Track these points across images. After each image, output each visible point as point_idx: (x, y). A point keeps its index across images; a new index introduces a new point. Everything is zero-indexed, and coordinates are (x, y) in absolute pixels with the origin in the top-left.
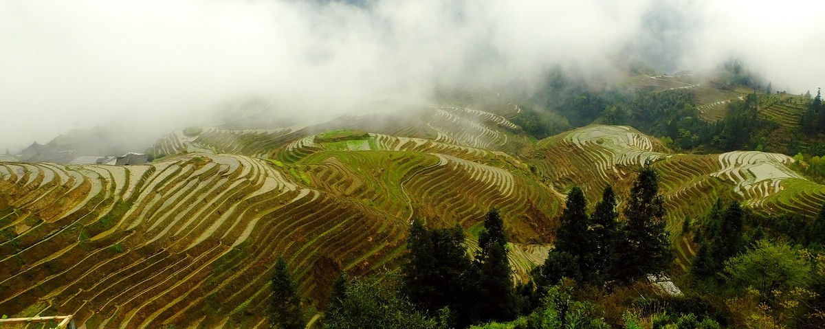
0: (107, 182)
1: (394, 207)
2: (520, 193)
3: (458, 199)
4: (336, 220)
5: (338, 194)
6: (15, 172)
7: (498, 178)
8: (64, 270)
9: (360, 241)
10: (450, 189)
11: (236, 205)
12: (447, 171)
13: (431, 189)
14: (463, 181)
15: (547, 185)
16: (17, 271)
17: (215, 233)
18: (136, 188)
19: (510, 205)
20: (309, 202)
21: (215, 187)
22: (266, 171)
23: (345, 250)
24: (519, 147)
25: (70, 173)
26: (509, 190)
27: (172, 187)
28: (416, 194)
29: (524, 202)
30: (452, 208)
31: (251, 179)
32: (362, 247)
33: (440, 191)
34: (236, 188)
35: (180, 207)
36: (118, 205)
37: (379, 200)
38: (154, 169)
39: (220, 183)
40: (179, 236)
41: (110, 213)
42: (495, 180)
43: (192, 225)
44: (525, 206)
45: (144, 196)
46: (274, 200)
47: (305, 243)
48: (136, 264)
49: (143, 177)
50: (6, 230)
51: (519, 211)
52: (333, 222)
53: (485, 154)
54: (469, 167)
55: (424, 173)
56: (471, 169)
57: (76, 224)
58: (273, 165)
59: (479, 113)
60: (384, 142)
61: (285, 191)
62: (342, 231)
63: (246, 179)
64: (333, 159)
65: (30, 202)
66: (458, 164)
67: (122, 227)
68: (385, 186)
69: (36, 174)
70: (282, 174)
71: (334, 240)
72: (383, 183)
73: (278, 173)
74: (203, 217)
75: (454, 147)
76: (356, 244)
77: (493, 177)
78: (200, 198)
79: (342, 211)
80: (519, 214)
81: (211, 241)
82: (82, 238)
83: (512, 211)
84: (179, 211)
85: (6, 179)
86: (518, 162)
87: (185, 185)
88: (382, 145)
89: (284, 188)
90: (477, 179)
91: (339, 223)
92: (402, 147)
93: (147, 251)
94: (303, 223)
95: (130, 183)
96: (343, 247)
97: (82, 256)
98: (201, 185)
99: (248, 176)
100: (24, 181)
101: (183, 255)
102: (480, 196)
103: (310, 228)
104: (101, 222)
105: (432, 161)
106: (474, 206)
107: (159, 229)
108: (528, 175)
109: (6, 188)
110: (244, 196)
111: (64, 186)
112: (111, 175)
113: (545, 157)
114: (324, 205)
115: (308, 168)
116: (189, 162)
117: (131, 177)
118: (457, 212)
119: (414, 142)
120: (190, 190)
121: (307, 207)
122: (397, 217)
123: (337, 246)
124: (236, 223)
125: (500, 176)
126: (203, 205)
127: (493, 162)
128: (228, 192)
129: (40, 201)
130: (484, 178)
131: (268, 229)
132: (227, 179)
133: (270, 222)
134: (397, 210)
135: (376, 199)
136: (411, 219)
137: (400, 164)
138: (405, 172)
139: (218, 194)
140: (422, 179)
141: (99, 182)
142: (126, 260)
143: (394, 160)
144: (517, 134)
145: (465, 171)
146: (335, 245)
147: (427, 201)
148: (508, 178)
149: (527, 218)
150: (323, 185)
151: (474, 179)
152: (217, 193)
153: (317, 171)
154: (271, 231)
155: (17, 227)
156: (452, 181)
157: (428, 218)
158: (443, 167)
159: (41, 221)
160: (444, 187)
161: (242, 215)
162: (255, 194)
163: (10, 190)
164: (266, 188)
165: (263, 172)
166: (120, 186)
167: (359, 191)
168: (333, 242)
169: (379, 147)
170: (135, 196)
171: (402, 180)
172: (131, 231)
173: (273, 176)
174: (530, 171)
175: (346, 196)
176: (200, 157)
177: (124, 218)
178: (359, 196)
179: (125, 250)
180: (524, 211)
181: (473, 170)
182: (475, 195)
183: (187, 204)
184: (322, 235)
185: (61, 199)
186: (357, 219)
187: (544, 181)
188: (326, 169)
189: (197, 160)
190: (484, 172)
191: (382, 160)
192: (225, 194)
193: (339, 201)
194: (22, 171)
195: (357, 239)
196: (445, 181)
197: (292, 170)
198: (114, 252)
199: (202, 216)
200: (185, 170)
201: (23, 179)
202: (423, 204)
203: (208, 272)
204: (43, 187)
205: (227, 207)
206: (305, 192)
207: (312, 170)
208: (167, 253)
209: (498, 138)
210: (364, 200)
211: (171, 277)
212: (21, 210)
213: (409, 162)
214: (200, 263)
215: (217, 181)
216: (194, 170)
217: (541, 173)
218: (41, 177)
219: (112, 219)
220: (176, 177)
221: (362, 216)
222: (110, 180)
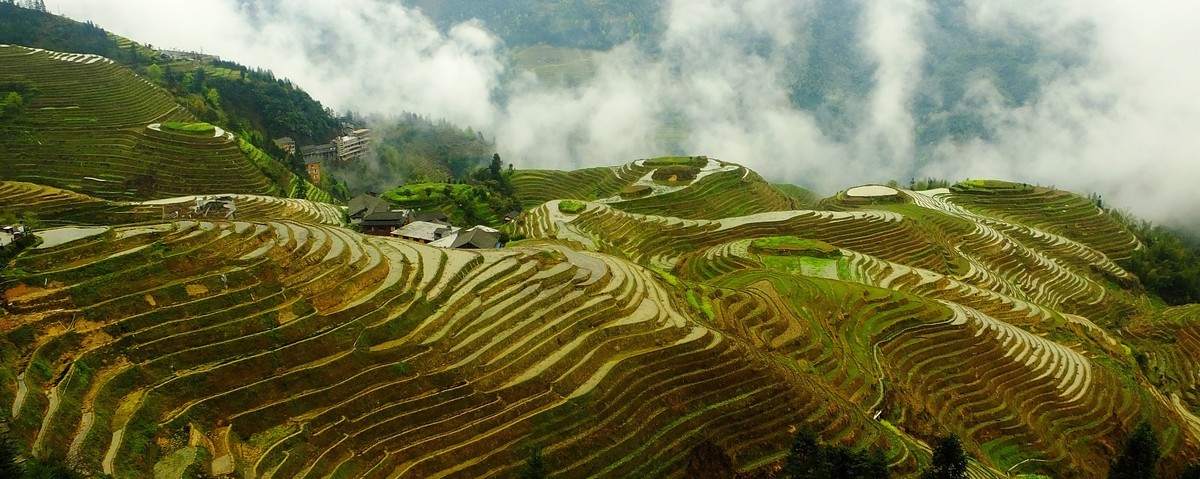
0: (411, 269)
1: (849, 382)
2: (1100, 399)
3: (975, 389)
4: (741, 386)
5: (758, 344)
6: (296, 237)
7: (1059, 364)
8: (327, 386)
9: (774, 429)
10: (962, 368)
11: (588, 334)
12: (963, 335)
13: (927, 361)
14: (990, 358)
16: (271, 374)
17: (545, 372)
18: (448, 284)
19: (1075, 418)
20: (702, 350)
21: (563, 301)
22: (646, 288)
23: (747, 438)
24: (1125, 313)
25: (366, 248)
26: (1078, 390)
27: (500, 291)
28: (898, 366)
29: (1105, 418)
30: (959, 403)
31: (619, 298)
32: (777, 440)
33: (942, 368)
34: (593, 308)
35: (504, 323)
36: (418, 306)
37: (827, 366)
38: (481, 260)
39: (570, 297)
40: (493, 367)
41: (404, 315)
42: (1053, 366)
43: (516, 354)
45: (457, 299)
46: (647, 336)
47: (683, 414)
48: (423, 396)
49: (463, 269)
50: (267, 314)
51: (1091, 431)
52: (734, 389)
53: (1047, 315)
54: (1006, 335)
55: (920, 333)
56: (1009, 339)
57: (356, 323)
58: (661, 280)
59: (1057, 241)
60: (865, 268)
61: (667, 325)
62: (747, 406)
63: (610, 297)
64: (764, 286)
65: (304, 282)
66: (985, 326)
67: (415, 339)
68: (845, 344)
69: (321, 244)
70: (670, 297)
71: (730, 419)
72: (842, 337)
73: (664, 295)
74: (534, 344)
75: (990, 296)
76: (766, 432)
77: (1050, 361)
78: (536, 315)
79: (754, 373)
80: (1090, 437)
81: (537, 384)
82: (358, 346)
84: (501, 329)
85: (281, 245)
86: (1113, 342)
87: (519, 291)
88: (860, 272)
89: (666, 320)
90: (1017, 359)
91: (745, 392)
92: (895, 282)
93: (444, 380)
94: (686, 381)
95: (444, 275)
96: (745, 433)
97: (355, 370)
98: (543, 295)
99: (615, 293)
100: (304, 250)
101: (493, 397)
102: (1017, 391)
103: (695, 391)
104: (389, 327)
105: (938, 314)
106: (1003, 406)
107: (467, 351)
108: (1127, 368)
109: (279, 257)
110: (603, 322)
111: (351, 266)
112: (421, 259)
113: (1174, 341)
114: (726, 358)
115: (718, 294)
116: (533, 257)
117: (447, 266)
118: (967, 411)
119: (917, 276)
120: (525, 301)
121: (697, 356)
122: (851, 400)
123: (735, 429)
124: (581, 363)
125: (1064, 362)
126: (538, 327)
127: (1058, 333)
128: (580, 312)
129: (316, 282)
130: (1033, 359)
131: (629, 381)
132: (582, 292)
133: (634, 370)
134: (855, 388)
135: (822, 363)
136: (877, 409)
137: (879, 309)
138: (886, 326)
139: (564, 312)
140: (914, 341)
141: (400, 267)
142: (412, 389)
143: (871, 302)
144: (1127, 289)
145: (997, 341)
146: (731, 428)
147: (915, 381)
149: (1105, 448)
150: (736, 325)
151: (1011, 358)
152: (563, 310)
153: (732, 300)
154: (632, 386)
155: (280, 314)
156: (969, 355)
157: (909, 412)
158: (956, 327)
159: (313, 311)
160: (953, 363)
161: (592, 353)
162: (620, 322)
163: (283, 261)
164: (638, 317)
165: (640, 289)
166: (428, 277)
167: (796, 344)
168: (727, 421)
169: (853, 275)
170: (445, 296)
171: (877, 338)
172: (426, 347)
173: (656, 299)
174: (1133, 361)
175: (771, 350)
176: (550, 251)
177: (422, 326)
178: (793, 354)
179: (414, 373)
180: (1101, 434)
181: (1013, 342)
182: (1008, 386)
183: (514, 321)
184: (713, 407)
185: (343, 284)
186: (776, 392)
187: (1159, 386)
188: (747, 299)
189: (545, 255)
190: (1034, 349)
191: (849, 298)
192: (574, 315)
193: (751, 357)
194: (304, 237)
195: (770, 425)
196: (957, 353)
197: (690, 293)
198: (397, 373)
199: (533, 342)
200: (525, 268)
201: (303, 247)
202: (907, 387)
203: (523, 429)
204: (325, 263)
205: (574, 334)
206: (698, 332)
207: (724, 297)
208: (470, 389)
209: (1086, 290)
210: (802, 362)
211: (468, 426)
212: (291, 290)
213: (895, 310)
214: (515, 414)
215: (567, 293)
216: (538, 270)
217: (1156, 369)
218: (326, 248)
219: (404, 325)
220: (509, 277)
221: (787, 389)
222: (417, 266)
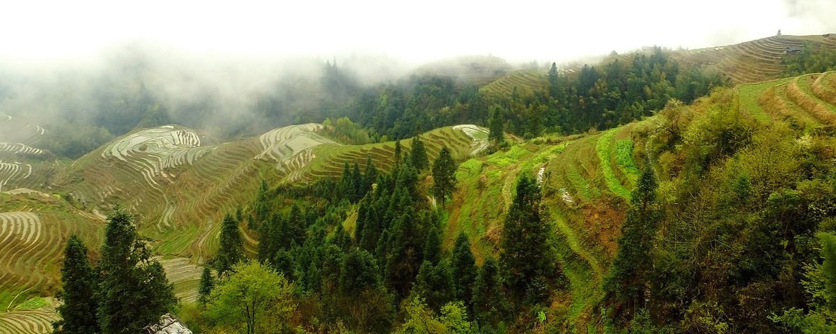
15: (91, 212)
44: (61, 247)
83: (43, 258)
148: (32, 221)
